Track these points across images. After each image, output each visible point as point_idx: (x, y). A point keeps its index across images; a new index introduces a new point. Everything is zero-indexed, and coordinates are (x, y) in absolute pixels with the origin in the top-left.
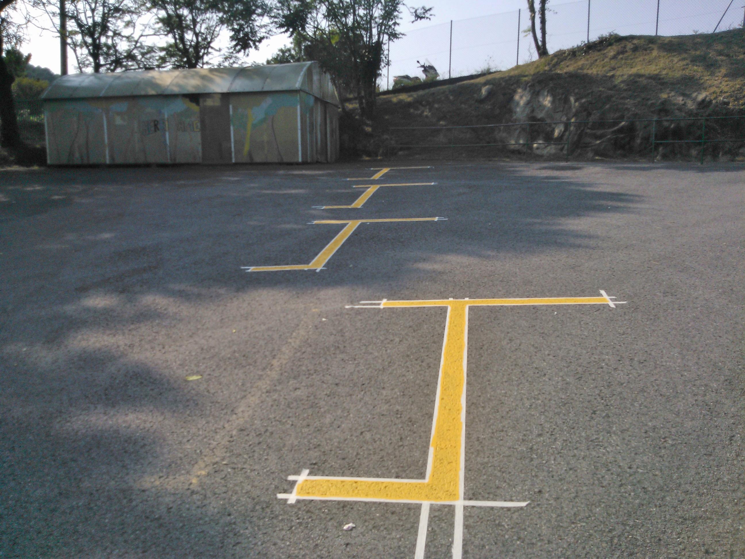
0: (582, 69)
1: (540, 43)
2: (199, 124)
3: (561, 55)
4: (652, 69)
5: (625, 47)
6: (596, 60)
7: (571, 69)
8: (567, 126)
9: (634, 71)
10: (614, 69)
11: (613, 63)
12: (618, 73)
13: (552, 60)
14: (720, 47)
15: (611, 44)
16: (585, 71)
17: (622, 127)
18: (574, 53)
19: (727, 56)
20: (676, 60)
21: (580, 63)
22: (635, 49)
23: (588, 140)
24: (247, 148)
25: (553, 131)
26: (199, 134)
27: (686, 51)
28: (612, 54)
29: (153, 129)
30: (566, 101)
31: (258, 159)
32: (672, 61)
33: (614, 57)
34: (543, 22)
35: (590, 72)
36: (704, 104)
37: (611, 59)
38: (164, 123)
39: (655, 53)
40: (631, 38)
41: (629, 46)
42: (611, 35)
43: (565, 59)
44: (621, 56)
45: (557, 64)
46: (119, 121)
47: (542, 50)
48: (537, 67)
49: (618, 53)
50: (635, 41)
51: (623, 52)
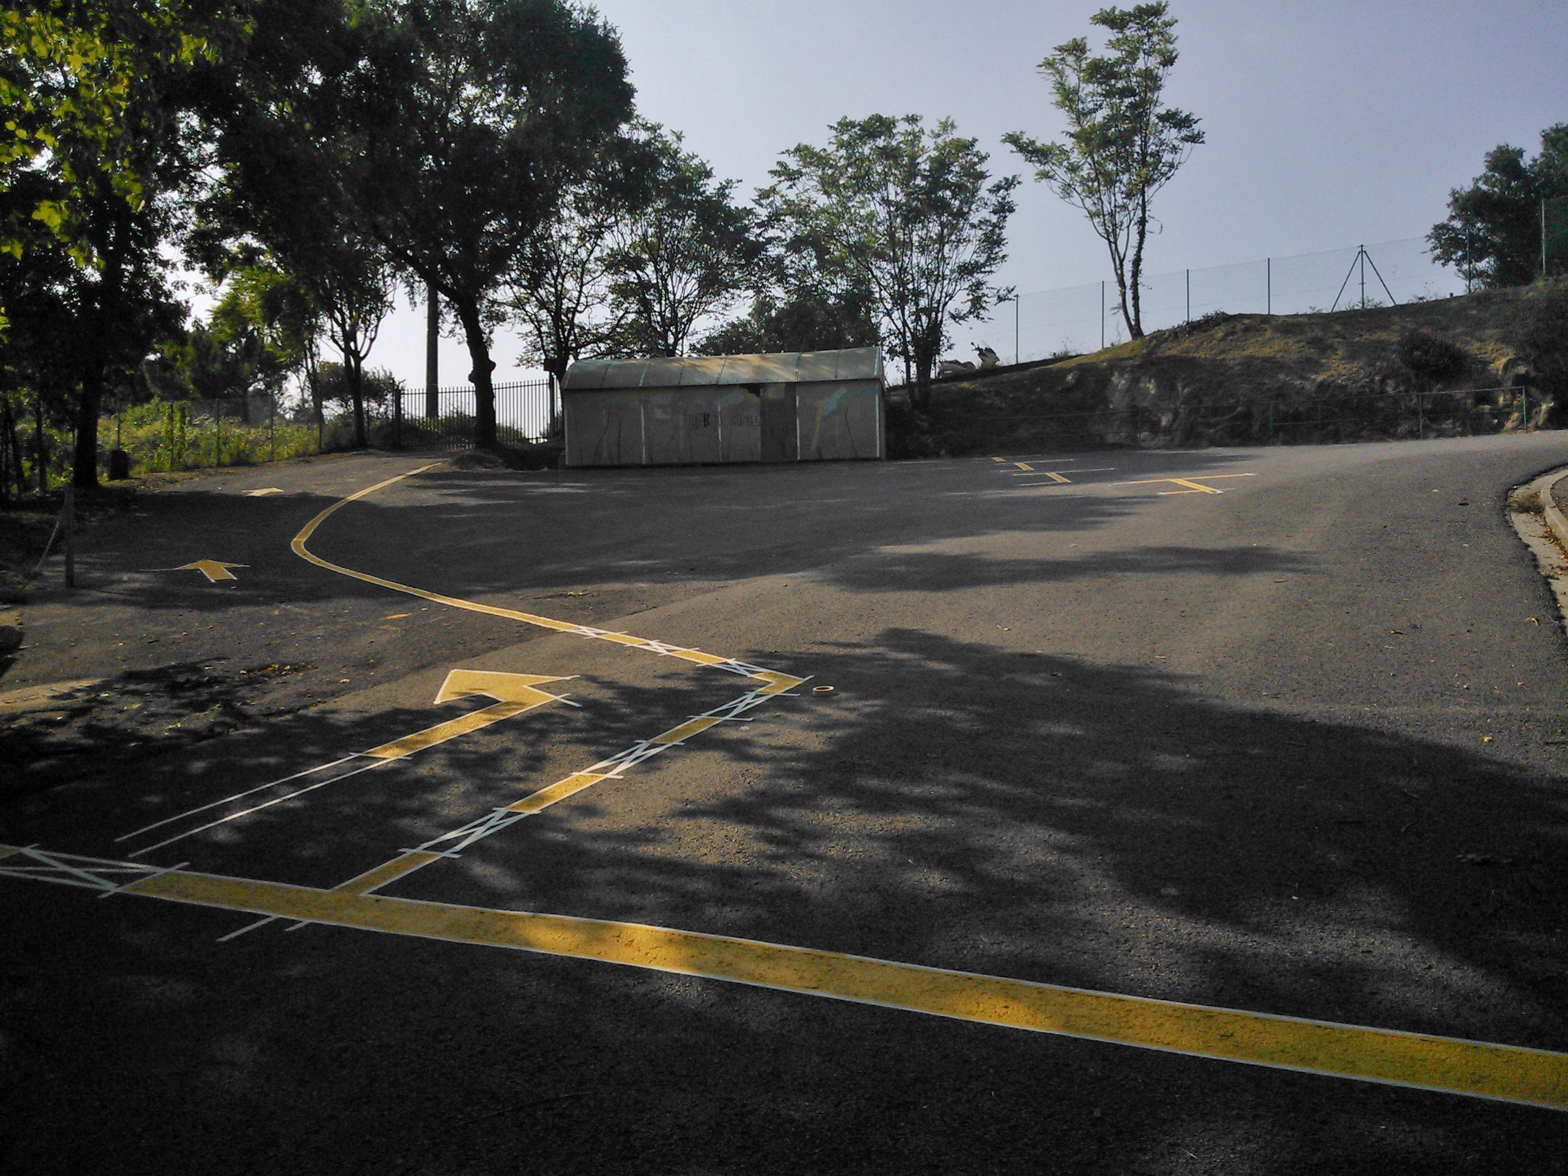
0: (1187, 352)
1: (1133, 323)
2: (759, 418)
3: (1160, 336)
4: (1267, 352)
5: (1234, 328)
6: (1202, 343)
7: (1174, 352)
8: (1176, 414)
9: (1247, 353)
10: (1223, 352)
11: (1222, 346)
12: (1229, 356)
13: (1150, 341)
14: (1338, 328)
15: (1218, 324)
16: (1191, 355)
17: (1239, 413)
18: (1176, 334)
19: (1344, 338)
20: (1291, 342)
21: (1185, 345)
22: (1247, 329)
23: (1201, 429)
24: (815, 443)
25: (1160, 420)
26: (759, 429)
27: (1302, 332)
28: (1220, 335)
29: (702, 423)
30: (1173, 387)
31: (827, 455)
32: (1287, 343)
33: (1223, 339)
34: (1136, 298)
35: (1196, 355)
36: (1322, 386)
37: (1220, 341)
38: (716, 417)
39: (1268, 334)
40: (1241, 316)
41: (1239, 326)
42: (1217, 314)
43: (1166, 340)
44: (1231, 338)
45: (1157, 346)
46: (659, 414)
47: (1136, 330)
48: (1133, 350)
49: (1227, 335)
50: (1246, 321)
51: (1233, 333)
